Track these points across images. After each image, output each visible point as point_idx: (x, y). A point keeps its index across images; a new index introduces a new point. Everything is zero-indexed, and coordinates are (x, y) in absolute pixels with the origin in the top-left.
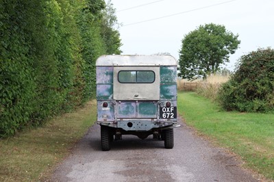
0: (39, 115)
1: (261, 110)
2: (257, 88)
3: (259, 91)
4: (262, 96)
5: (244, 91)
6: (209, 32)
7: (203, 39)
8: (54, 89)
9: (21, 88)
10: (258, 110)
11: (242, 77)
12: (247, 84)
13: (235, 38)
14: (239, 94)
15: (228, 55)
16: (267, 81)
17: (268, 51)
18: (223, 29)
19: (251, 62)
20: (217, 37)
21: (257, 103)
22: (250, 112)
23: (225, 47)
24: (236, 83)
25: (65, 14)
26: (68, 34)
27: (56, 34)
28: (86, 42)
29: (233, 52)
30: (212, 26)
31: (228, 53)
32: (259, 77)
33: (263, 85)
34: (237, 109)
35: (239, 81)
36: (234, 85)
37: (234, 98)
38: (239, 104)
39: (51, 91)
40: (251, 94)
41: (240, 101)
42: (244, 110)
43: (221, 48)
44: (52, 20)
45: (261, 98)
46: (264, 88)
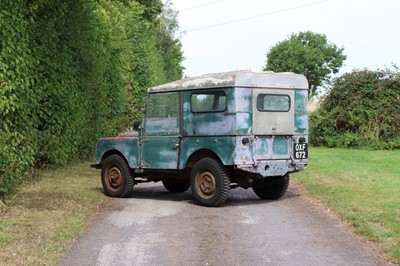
0: (87, 147)
1: (352, 145)
2: (349, 118)
3: (352, 123)
4: (354, 129)
5: (334, 122)
6: (304, 43)
7: (296, 52)
8: (103, 116)
9: (70, 114)
10: (349, 146)
11: (332, 104)
12: (338, 113)
13: (340, 52)
14: (327, 126)
15: (328, 75)
16: (362, 110)
17: (365, 72)
18: (323, 40)
19: (344, 86)
20: (314, 50)
21: (349, 136)
22: (340, 147)
23: (325, 64)
24: (325, 112)
25: (114, 24)
26: (118, 50)
27: (104, 50)
28: (139, 59)
29: (336, 71)
30: (309, 36)
31: (329, 72)
32: (352, 104)
33: (357, 114)
34: (325, 144)
35: (329, 110)
36: (322, 114)
37: (322, 130)
38: (327, 138)
39: (100, 119)
40: (342, 126)
41: (329, 135)
42: (334, 146)
43: (320, 65)
44: (101, 35)
45: (354, 131)
46: (357, 118)
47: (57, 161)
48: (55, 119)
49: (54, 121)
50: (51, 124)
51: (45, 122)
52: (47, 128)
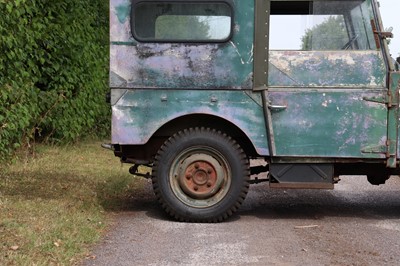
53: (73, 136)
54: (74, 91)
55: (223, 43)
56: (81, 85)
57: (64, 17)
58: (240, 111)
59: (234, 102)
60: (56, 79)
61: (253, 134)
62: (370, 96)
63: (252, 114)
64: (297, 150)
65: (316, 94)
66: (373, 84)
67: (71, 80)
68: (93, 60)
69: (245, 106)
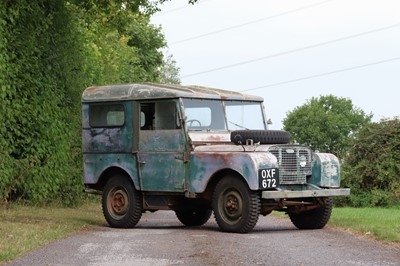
1: (381, 204)
2: (377, 173)
3: (379, 178)
4: (384, 185)
5: (360, 178)
9: (52, 145)
10: (377, 205)
11: (358, 158)
12: (364, 168)
14: (352, 183)
16: (392, 164)
17: (395, 122)
19: (371, 137)
21: (377, 194)
22: (367, 206)
24: (349, 167)
32: (380, 157)
33: (386, 169)
34: (349, 203)
40: (369, 182)
41: (354, 192)
42: (360, 205)
45: (383, 188)
46: (387, 173)
47: (35, 196)
48: (34, 147)
49: (33, 150)
50: (30, 153)
51: (22, 150)
52: (25, 157)
53: (40, 197)
54: (42, 160)
55: (122, 127)
56: (48, 155)
57: (35, 98)
58: (129, 165)
59: (127, 160)
60: (28, 150)
61: (134, 178)
62: (177, 156)
63: (133, 166)
64: (151, 188)
65: (156, 155)
66: (179, 149)
67: (40, 150)
68: (59, 134)
69: (131, 162)
